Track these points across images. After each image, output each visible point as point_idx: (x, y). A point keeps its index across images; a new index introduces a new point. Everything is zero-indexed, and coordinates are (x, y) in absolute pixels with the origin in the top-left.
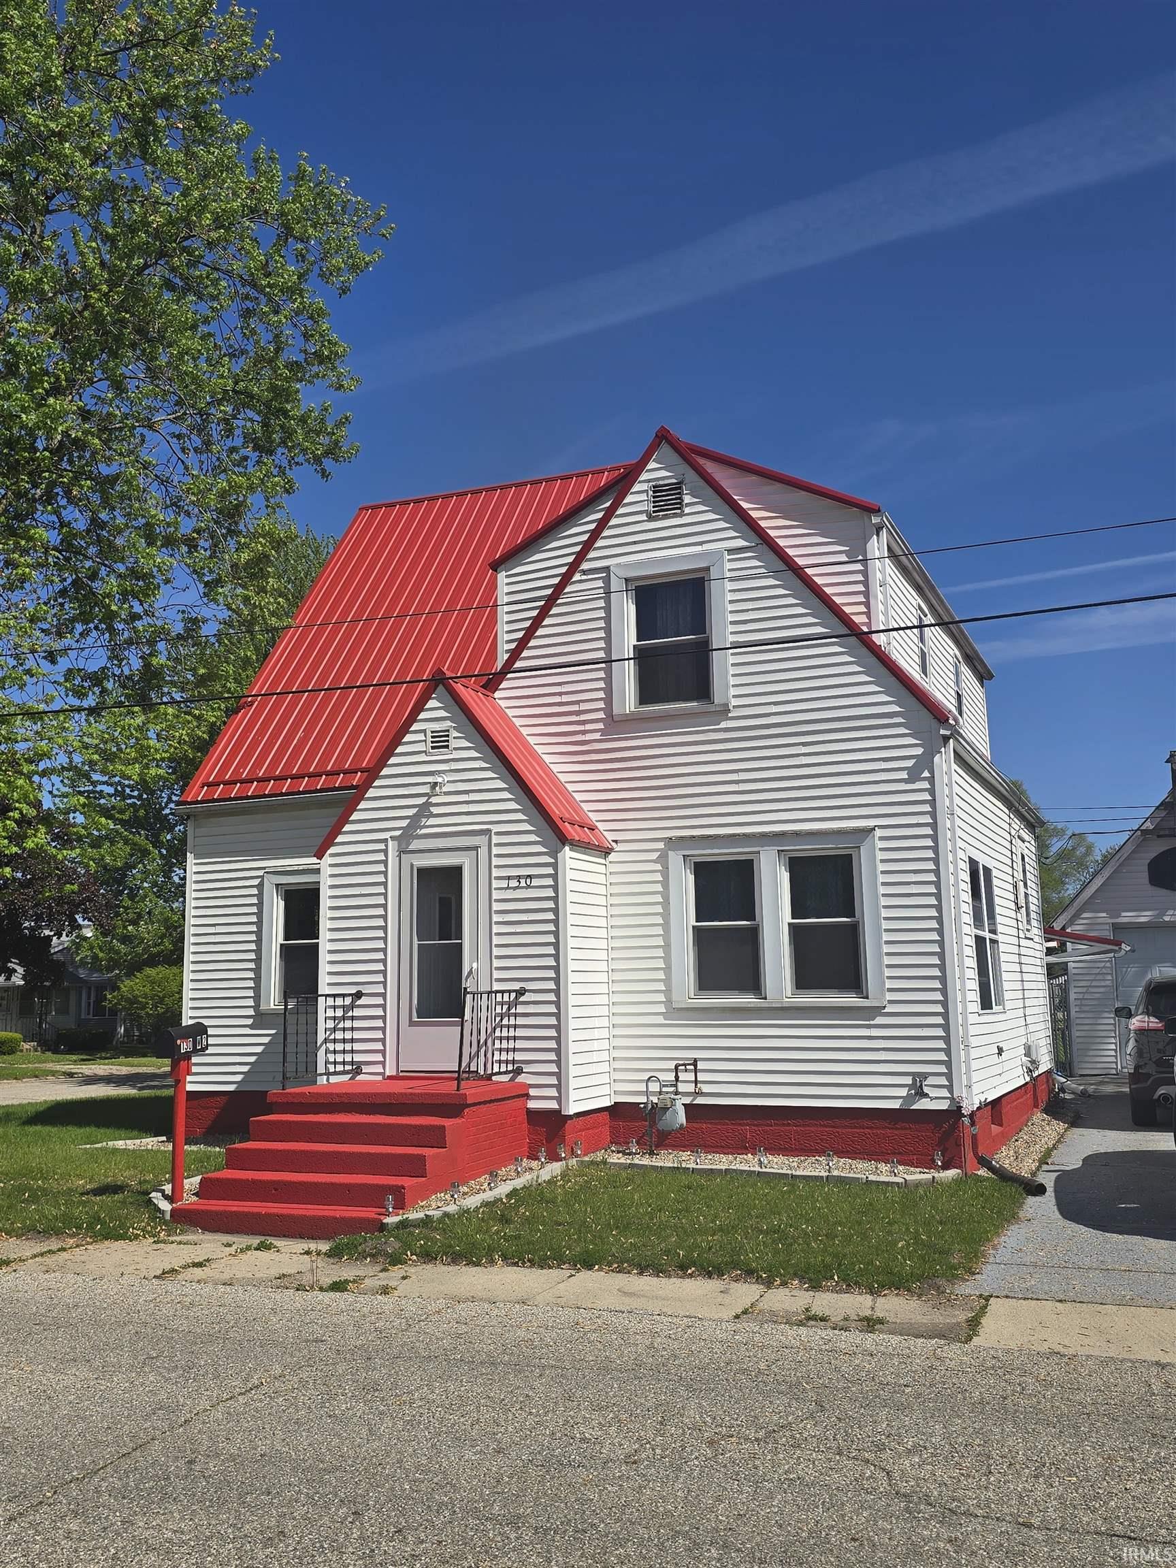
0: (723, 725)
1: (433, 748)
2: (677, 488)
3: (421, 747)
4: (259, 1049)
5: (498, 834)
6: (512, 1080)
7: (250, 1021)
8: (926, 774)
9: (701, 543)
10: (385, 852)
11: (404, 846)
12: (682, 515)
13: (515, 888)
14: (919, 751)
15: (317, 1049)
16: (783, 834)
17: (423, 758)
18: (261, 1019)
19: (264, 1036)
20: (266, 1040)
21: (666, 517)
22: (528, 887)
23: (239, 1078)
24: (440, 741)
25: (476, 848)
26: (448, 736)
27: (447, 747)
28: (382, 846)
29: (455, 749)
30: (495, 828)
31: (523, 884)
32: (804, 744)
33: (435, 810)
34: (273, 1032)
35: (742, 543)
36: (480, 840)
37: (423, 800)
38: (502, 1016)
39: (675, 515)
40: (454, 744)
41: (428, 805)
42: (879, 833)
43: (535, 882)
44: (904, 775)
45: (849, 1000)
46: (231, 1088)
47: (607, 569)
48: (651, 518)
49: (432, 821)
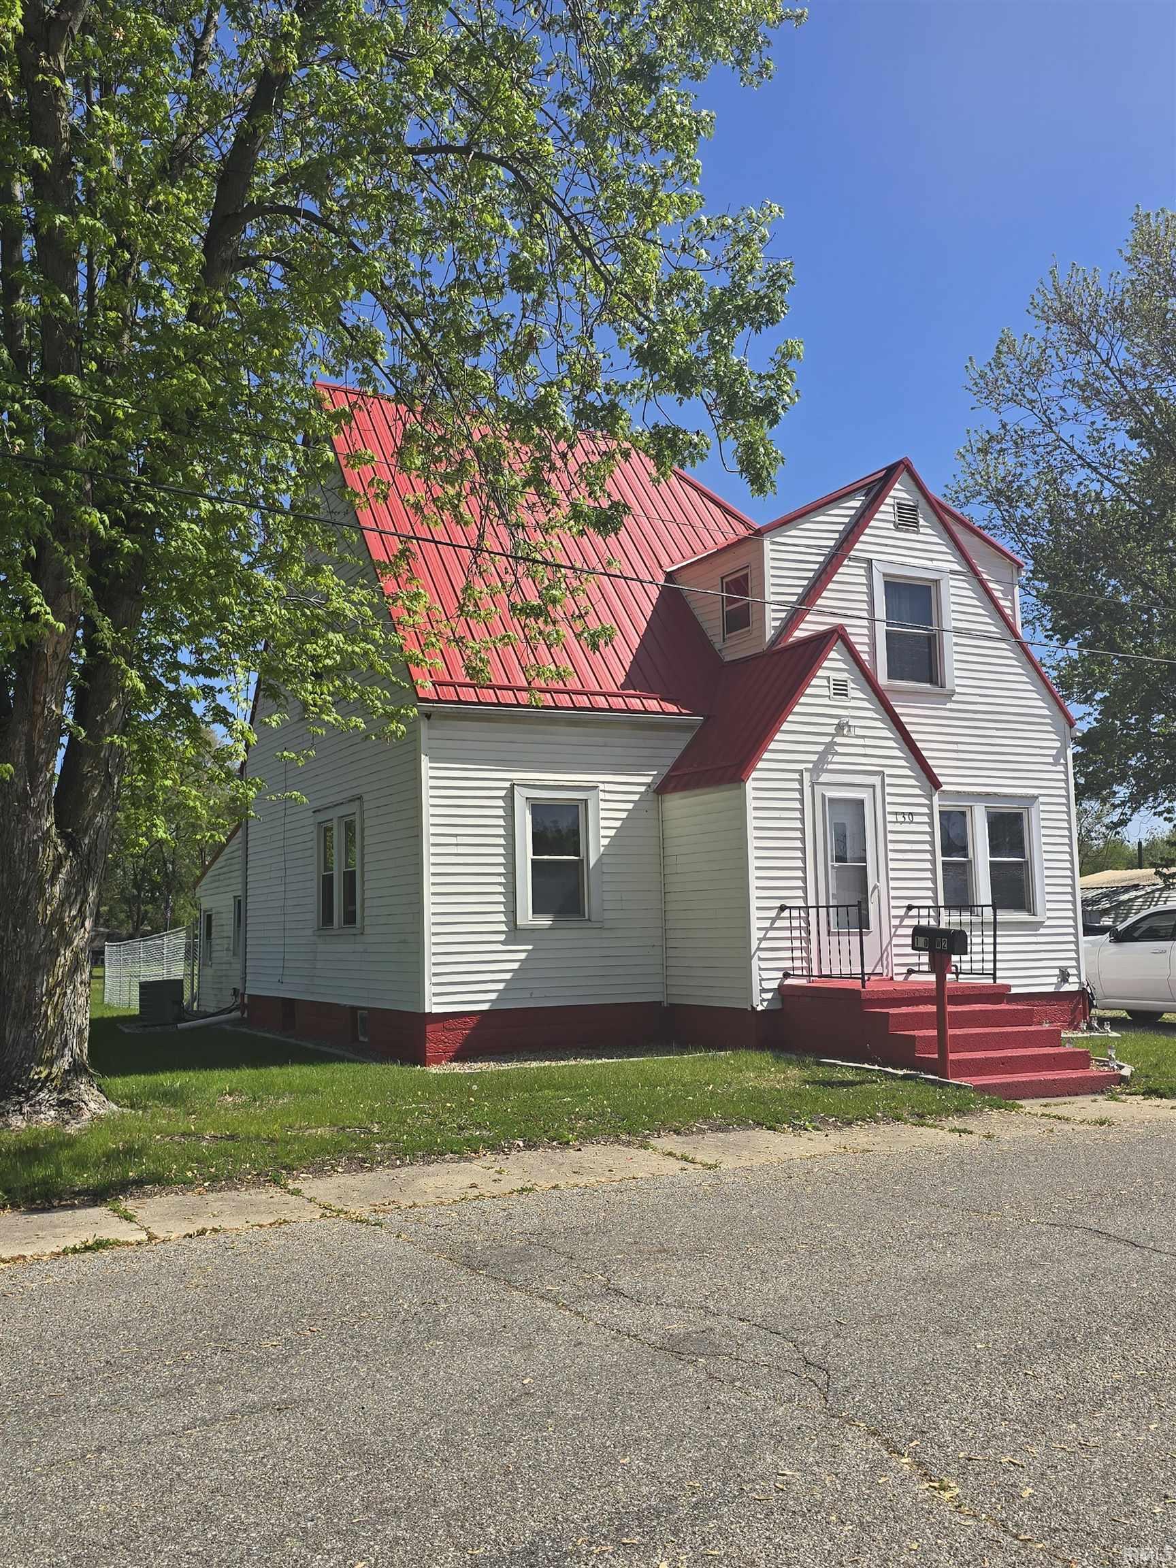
0: (949, 706)
1: (835, 694)
2: (914, 508)
3: (825, 692)
4: (515, 966)
5: (890, 776)
6: (906, 979)
7: (502, 937)
8: (1062, 761)
9: (932, 560)
10: (801, 782)
11: (815, 777)
12: (918, 533)
13: (901, 823)
14: (1058, 744)
15: (751, 958)
16: (988, 794)
17: (826, 701)
18: (515, 933)
19: (520, 952)
20: (523, 956)
21: (907, 531)
22: (912, 822)
23: (493, 996)
24: (840, 690)
25: (873, 786)
26: (846, 686)
27: (846, 695)
28: (797, 776)
29: (853, 698)
30: (887, 771)
31: (907, 820)
32: (997, 729)
33: (840, 749)
34: (530, 947)
35: (957, 567)
36: (876, 780)
37: (828, 739)
38: (896, 927)
39: (914, 532)
40: (852, 693)
41: (833, 744)
42: (1041, 799)
43: (916, 819)
44: (1051, 760)
45: (1023, 917)
46: (485, 1007)
47: (870, 561)
48: (897, 529)
49: (836, 759)
